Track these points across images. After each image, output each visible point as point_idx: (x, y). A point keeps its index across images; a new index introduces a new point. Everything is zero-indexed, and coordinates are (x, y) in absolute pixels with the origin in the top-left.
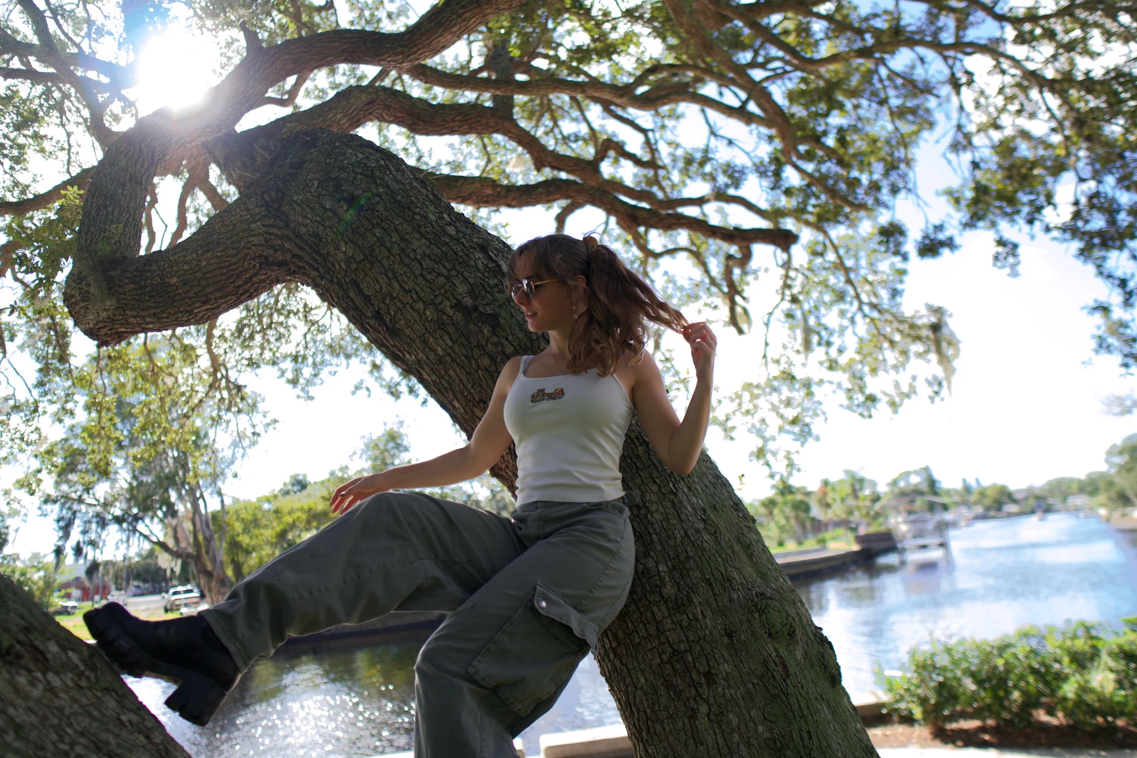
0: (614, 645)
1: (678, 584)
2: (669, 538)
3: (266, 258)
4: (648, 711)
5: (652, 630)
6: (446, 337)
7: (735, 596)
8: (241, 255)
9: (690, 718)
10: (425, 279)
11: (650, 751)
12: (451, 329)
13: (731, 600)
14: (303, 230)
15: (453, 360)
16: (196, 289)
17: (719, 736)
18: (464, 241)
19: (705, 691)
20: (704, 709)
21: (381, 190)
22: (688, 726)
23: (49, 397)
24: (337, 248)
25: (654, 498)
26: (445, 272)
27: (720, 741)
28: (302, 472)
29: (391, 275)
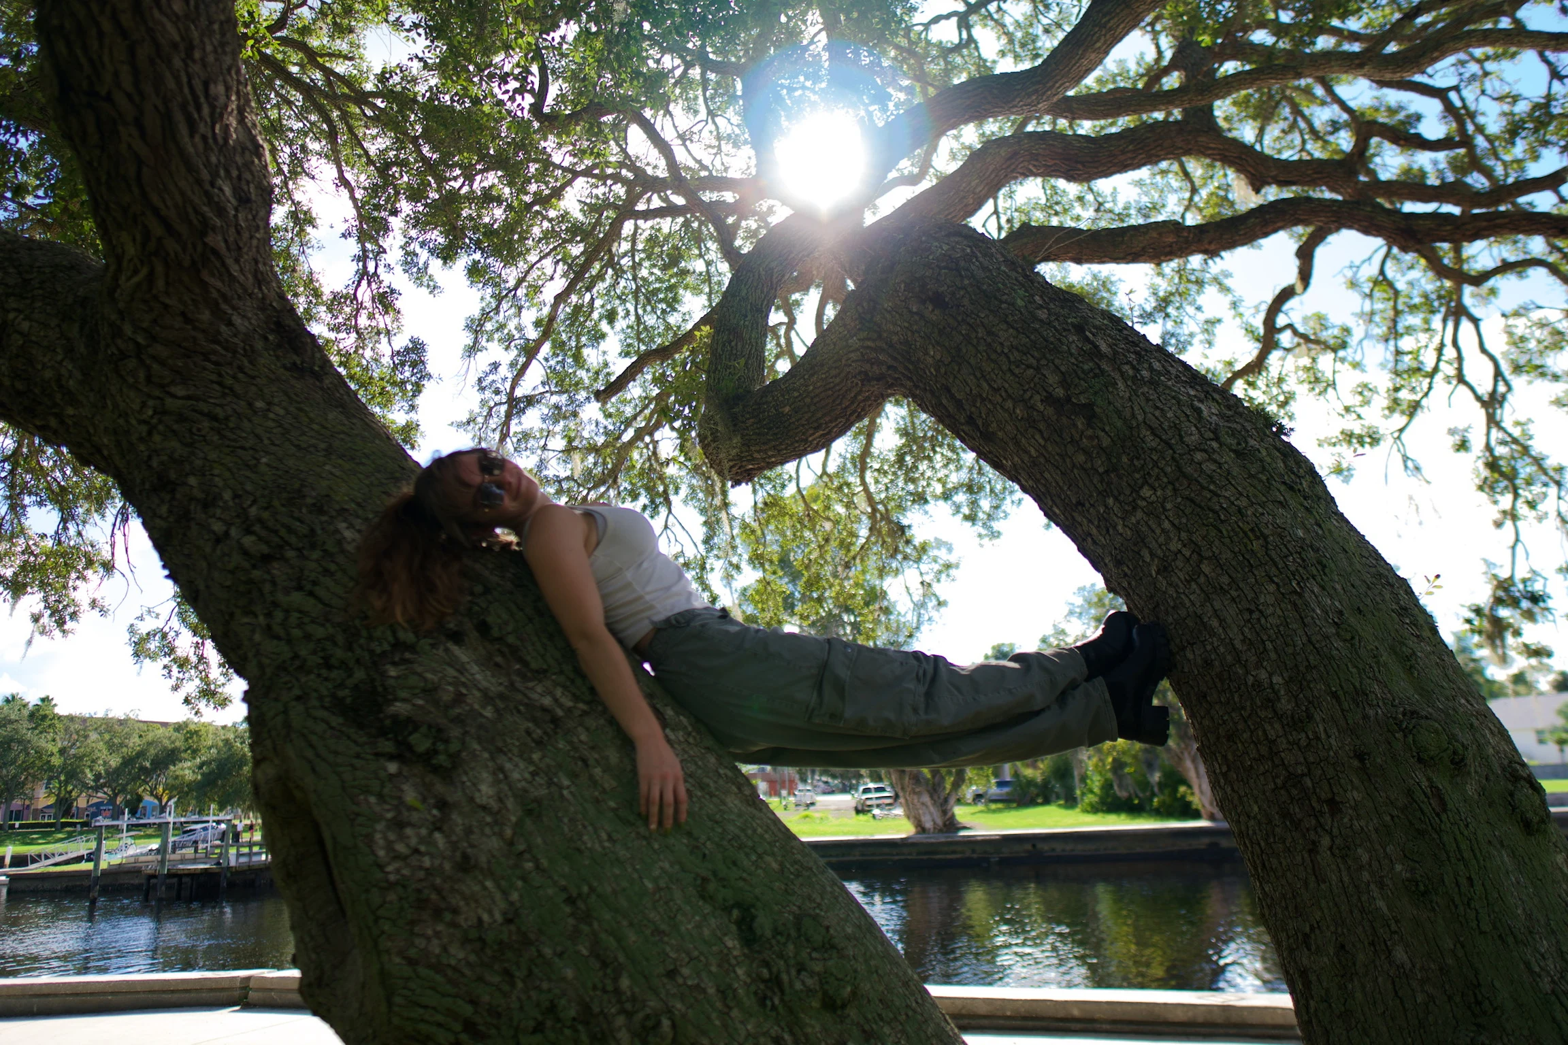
0: (1224, 769)
1: (1296, 697)
2: (1287, 645)
3: (866, 373)
4: (1263, 844)
5: (1264, 750)
6: (1038, 437)
7: (1371, 713)
8: (843, 375)
9: (1310, 851)
10: (1013, 374)
11: (1267, 889)
12: (1042, 426)
13: (1365, 717)
14: (895, 338)
15: (1047, 461)
16: (807, 416)
17: (1344, 873)
18: (1056, 324)
19: (1327, 820)
20: (1326, 841)
21: (966, 282)
22: (1308, 860)
23: (715, 552)
24: (926, 353)
25: (1271, 599)
26: (1034, 362)
27: (1346, 879)
28: (1007, 642)
29: (979, 375)
